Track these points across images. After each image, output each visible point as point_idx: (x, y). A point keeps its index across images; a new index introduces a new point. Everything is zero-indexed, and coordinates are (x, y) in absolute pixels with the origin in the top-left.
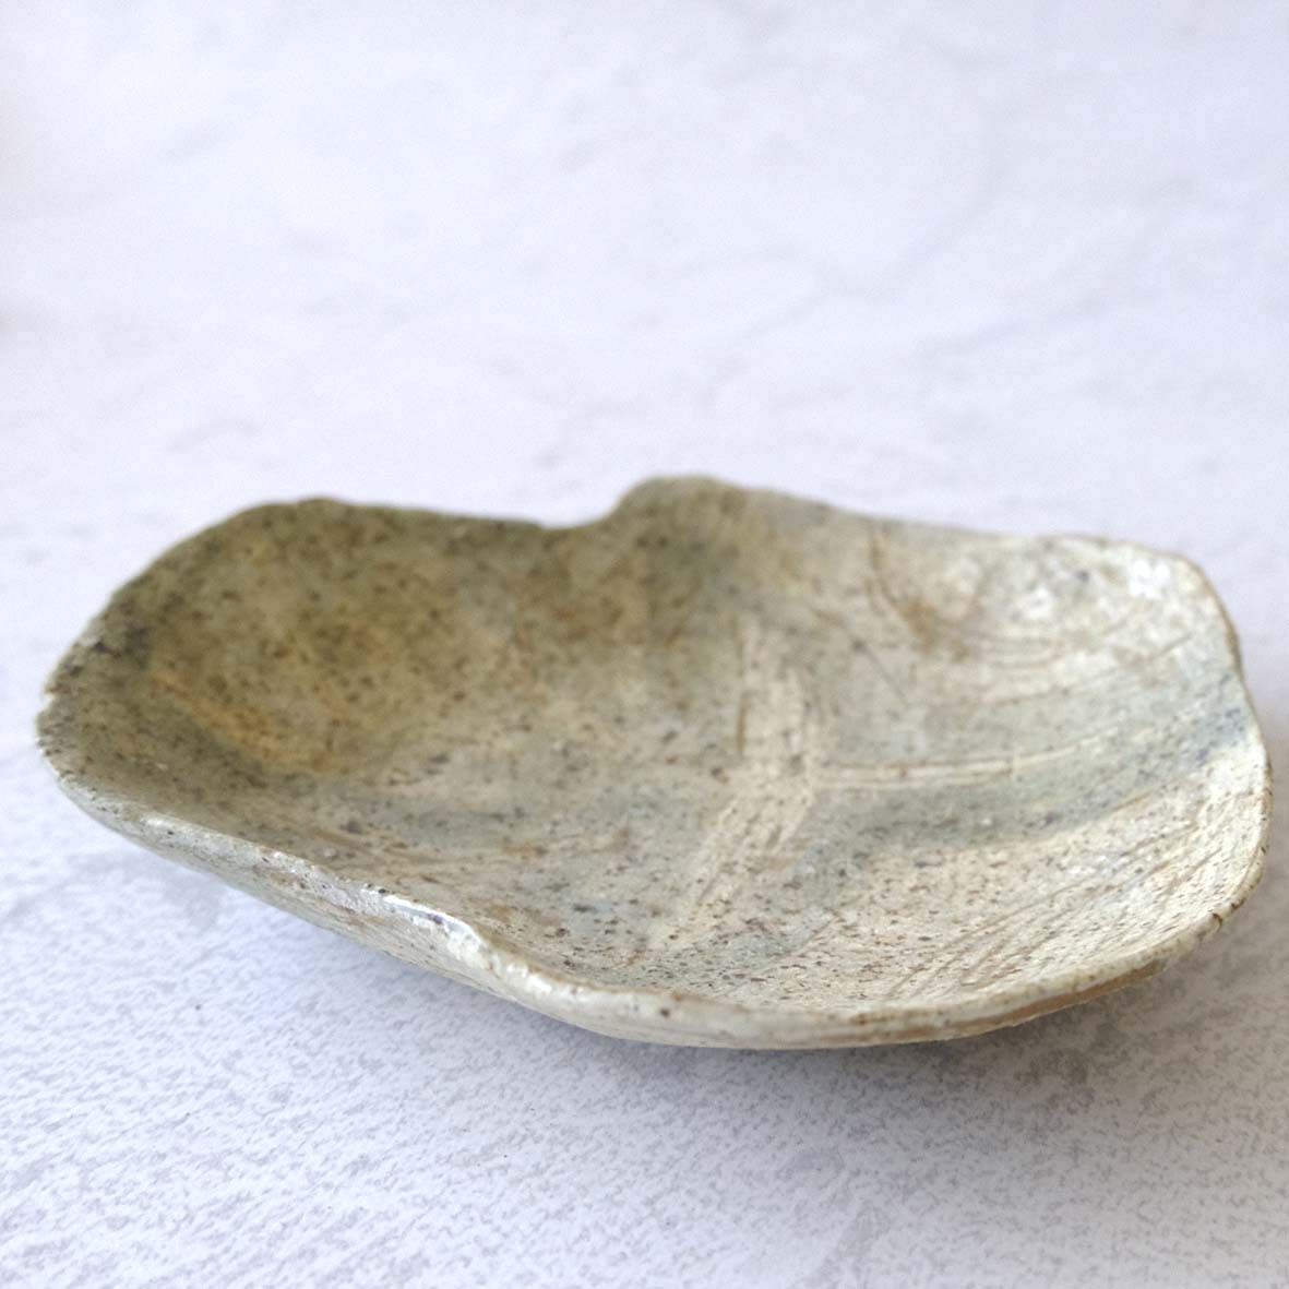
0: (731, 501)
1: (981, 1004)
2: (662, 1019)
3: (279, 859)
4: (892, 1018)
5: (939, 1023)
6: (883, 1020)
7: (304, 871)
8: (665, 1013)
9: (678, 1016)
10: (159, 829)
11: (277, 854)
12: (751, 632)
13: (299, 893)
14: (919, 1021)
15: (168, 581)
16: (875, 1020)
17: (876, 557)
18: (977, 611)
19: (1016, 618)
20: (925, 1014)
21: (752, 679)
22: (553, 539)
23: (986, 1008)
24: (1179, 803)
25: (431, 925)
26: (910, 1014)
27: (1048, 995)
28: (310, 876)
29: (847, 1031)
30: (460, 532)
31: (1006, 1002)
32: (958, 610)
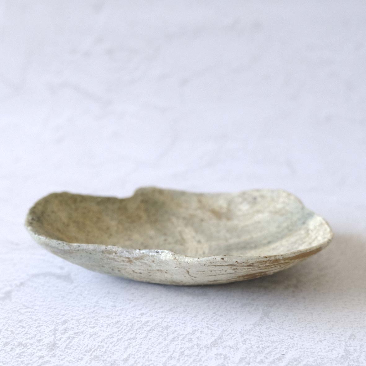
0: (161, 192)
1: (289, 254)
2: (222, 260)
3: (110, 247)
4: (272, 256)
5: (281, 258)
6: (270, 257)
7: (117, 249)
8: (223, 259)
9: (226, 259)
10: (76, 246)
11: (109, 246)
12: (174, 220)
13: (114, 256)
14: (277, 257)
15: (40, 208)
16: (269, 257)
17: (200, 201)
18: (229, 210)
19: (240, 210)
20: (278, 256)
21: (179, 229)
22: (122, 201)
23: (290, 254)
24: (303, 232)
25: (155, 254)
26: (275, 256)
27: (302, 252)
28: (119, 250)
29: (263, 259)
30: (99, 200)
31: (294, 253)
32: (224, 211)
